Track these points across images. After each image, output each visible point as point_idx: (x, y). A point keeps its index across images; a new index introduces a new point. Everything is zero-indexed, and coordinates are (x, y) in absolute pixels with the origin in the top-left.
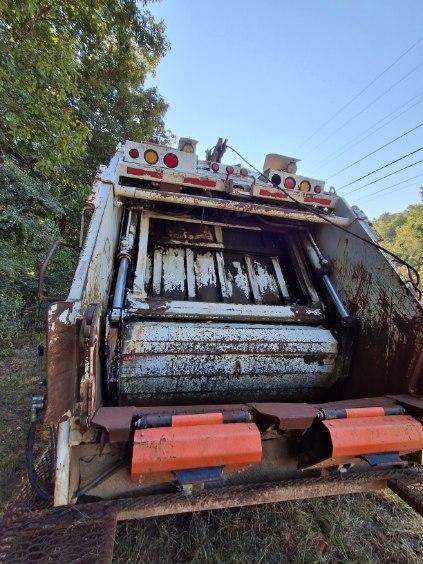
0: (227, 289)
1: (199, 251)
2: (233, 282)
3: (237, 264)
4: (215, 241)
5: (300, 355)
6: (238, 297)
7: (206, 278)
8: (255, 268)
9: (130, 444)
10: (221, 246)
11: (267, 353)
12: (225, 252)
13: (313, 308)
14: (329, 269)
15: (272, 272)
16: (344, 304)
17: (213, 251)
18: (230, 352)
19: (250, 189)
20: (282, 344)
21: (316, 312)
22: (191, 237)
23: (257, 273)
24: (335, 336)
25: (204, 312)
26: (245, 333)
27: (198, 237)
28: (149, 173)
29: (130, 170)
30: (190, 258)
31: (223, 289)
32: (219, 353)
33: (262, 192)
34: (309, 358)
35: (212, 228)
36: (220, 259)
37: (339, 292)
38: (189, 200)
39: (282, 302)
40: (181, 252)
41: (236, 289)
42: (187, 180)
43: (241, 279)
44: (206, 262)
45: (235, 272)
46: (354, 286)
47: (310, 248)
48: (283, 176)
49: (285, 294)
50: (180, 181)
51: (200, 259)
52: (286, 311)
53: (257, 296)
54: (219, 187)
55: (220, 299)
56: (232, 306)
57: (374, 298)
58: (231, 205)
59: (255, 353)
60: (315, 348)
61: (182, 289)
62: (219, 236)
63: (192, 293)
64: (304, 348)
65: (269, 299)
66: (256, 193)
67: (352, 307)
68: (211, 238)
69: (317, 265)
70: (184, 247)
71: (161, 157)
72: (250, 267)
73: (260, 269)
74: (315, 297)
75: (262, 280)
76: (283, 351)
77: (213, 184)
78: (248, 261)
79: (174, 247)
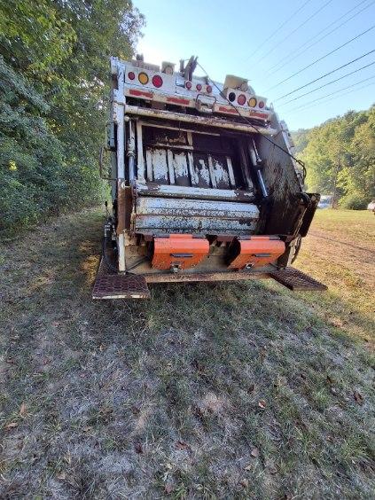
0: (195, 179)
1: (177, 152)
2: (199, 174)
3: (202, 162)
4: (187, 144)
5: (236, 219)
6: (202, 184)
7: (182, 171)
8: (214, 165)
9: (153, 242)
10: (192, 148)
11: (217, 216)
12: (194, 152)
13: (249, 191)
14: (262, 166)
15: (226, 168)
16: (267, 189)
17: (186, 152)
18: (196, 215)
19: (212, 107)
20: (226, 212)
21: (250, 194)
22: (171, 141)
23: (215, 168)
24: (259, 209)
25: (180, 192)
26: (206, 205)
27: (175, 140)
28: (144, 94)
29: (132, 92)
30: (170, 157)
31: (193, 179)
32: (190, 216)
33: (220, 109)
34: (242, 221)
35: (185, 134)
36: (191, 157)
37: (265, 182)
38: (172, 116)
39: (231, 187)
40: (163, 152)
41: (201, 179)
42: (169, 99)
43: (204, 172)
44: (181, 159)
45: (200, 168)
46: (274, 177)
47: (252, 151)
48: (238, 93)
49: (233, 183)
50: (164, 100)
51: (177, 157)
52: (231, 194)
53: (214, 184)
54: (191, 105)
55: (190, 185)
56: (198, 189)
57: (282, 185)
58: (199, 120)
59: (210, 217)
60: (246, 215)
61: (166, 178)
62: (190, 140)
63: (172, 181)
64: (239, 215)
65: (221, 186)
66: (217, 109)
67: (271, 190)
68: (184, 141)
69: (255, 164)
70: (166, 149)
71: (151, 79)
72: (211, 164)
73: (218, 166)
74: (251, 184)
75: (218, 173)
76: (226, 217)
77: (187, 102)
78: (210, 159)
79: (160, 148)
